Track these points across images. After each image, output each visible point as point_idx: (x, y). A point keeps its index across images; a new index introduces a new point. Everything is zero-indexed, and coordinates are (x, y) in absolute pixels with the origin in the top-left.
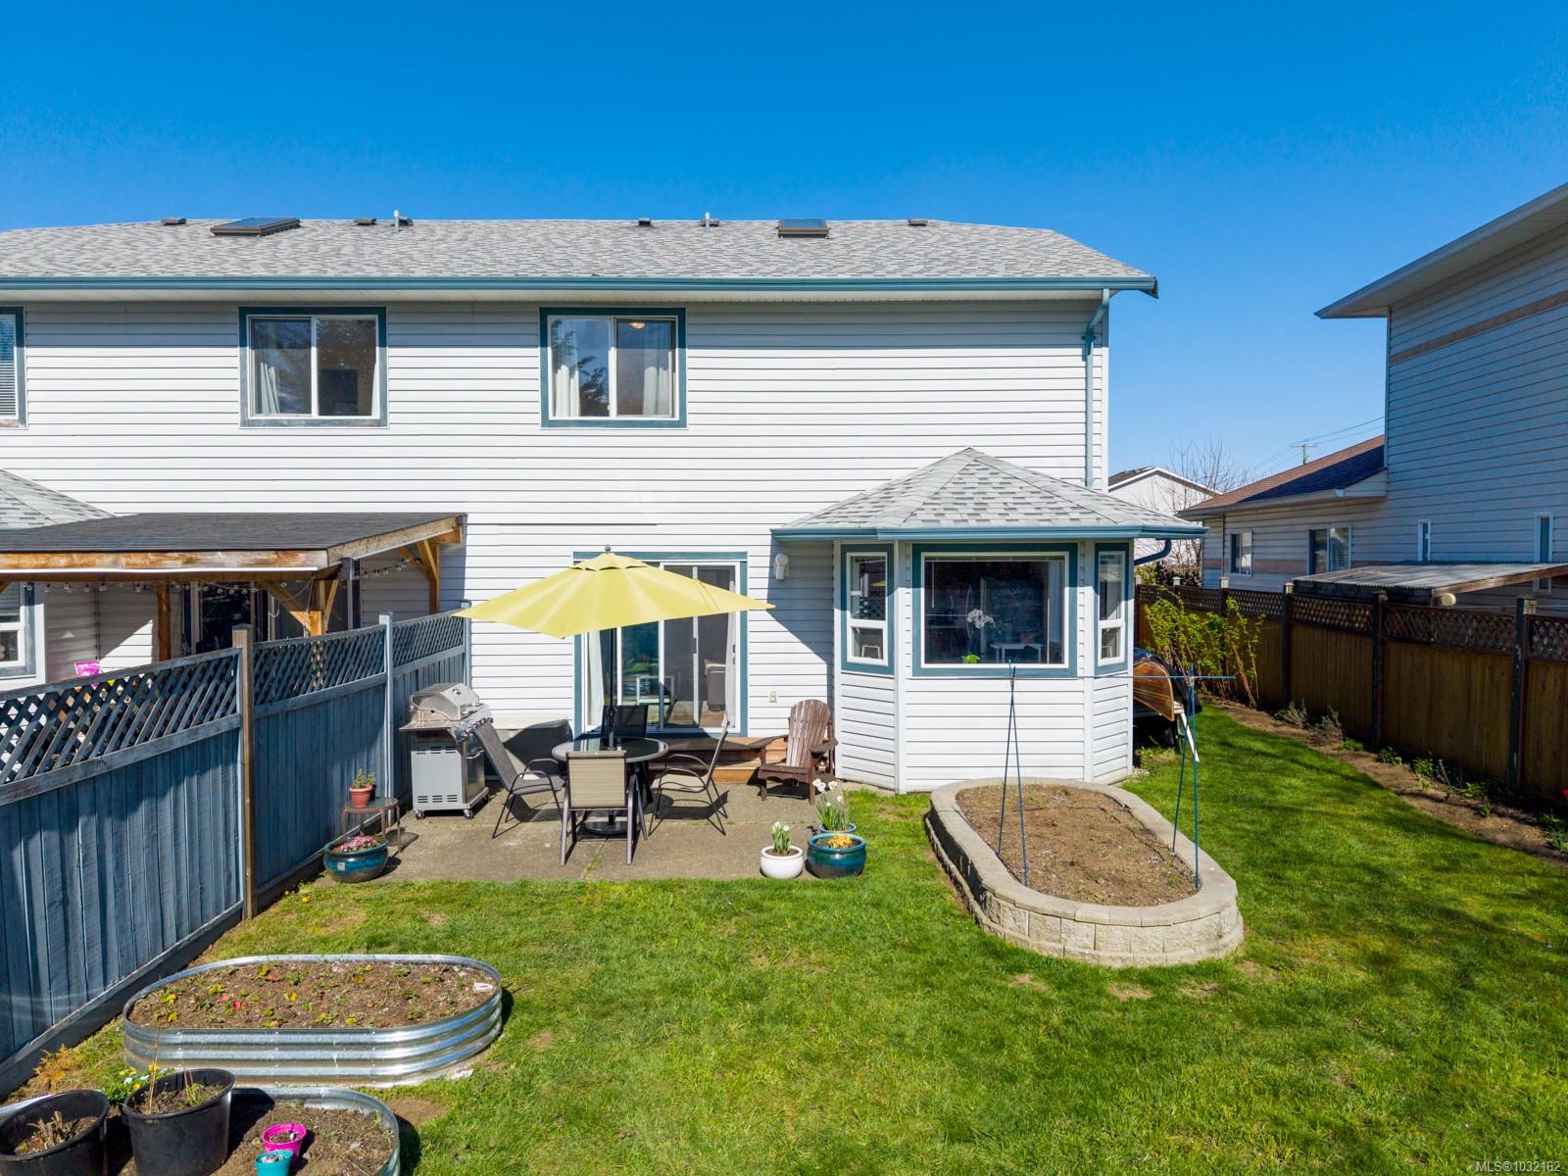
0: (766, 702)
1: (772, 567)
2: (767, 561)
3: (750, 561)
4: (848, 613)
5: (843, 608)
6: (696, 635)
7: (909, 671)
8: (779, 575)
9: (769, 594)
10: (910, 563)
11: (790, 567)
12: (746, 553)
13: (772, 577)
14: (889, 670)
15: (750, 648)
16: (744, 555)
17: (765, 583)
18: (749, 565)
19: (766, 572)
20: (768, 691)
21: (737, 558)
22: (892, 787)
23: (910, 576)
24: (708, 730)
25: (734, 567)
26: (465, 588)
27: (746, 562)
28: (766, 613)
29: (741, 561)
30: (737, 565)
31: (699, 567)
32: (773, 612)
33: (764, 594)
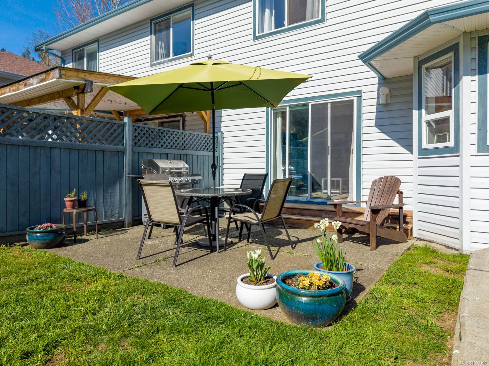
1: (378, 98)
2: (375, 94)
3: (364, 96)
4: (423, 111)
5: (420, 108)
6: (329, 144)
7: (474, 149)
8: (382, 101)
9: (376, 115)
10: (475, 54)
11: (390, 95)
13: (378, 104)
14: (455, 150)
15: (364, 151)
16: (360, 92)
17: (374, 109)
18: (362, 98)
19: (375, 101)
21: (355, 94)
22: (457, 247)
23: (475, 65)
25: (352, 101)
26: (222, 126)
27: (361, 96)
28: (375, 127)
29: (357, 97)
30: (355, 99)
31: (332, 103)
32: (379, 127)
33: (374, 116)
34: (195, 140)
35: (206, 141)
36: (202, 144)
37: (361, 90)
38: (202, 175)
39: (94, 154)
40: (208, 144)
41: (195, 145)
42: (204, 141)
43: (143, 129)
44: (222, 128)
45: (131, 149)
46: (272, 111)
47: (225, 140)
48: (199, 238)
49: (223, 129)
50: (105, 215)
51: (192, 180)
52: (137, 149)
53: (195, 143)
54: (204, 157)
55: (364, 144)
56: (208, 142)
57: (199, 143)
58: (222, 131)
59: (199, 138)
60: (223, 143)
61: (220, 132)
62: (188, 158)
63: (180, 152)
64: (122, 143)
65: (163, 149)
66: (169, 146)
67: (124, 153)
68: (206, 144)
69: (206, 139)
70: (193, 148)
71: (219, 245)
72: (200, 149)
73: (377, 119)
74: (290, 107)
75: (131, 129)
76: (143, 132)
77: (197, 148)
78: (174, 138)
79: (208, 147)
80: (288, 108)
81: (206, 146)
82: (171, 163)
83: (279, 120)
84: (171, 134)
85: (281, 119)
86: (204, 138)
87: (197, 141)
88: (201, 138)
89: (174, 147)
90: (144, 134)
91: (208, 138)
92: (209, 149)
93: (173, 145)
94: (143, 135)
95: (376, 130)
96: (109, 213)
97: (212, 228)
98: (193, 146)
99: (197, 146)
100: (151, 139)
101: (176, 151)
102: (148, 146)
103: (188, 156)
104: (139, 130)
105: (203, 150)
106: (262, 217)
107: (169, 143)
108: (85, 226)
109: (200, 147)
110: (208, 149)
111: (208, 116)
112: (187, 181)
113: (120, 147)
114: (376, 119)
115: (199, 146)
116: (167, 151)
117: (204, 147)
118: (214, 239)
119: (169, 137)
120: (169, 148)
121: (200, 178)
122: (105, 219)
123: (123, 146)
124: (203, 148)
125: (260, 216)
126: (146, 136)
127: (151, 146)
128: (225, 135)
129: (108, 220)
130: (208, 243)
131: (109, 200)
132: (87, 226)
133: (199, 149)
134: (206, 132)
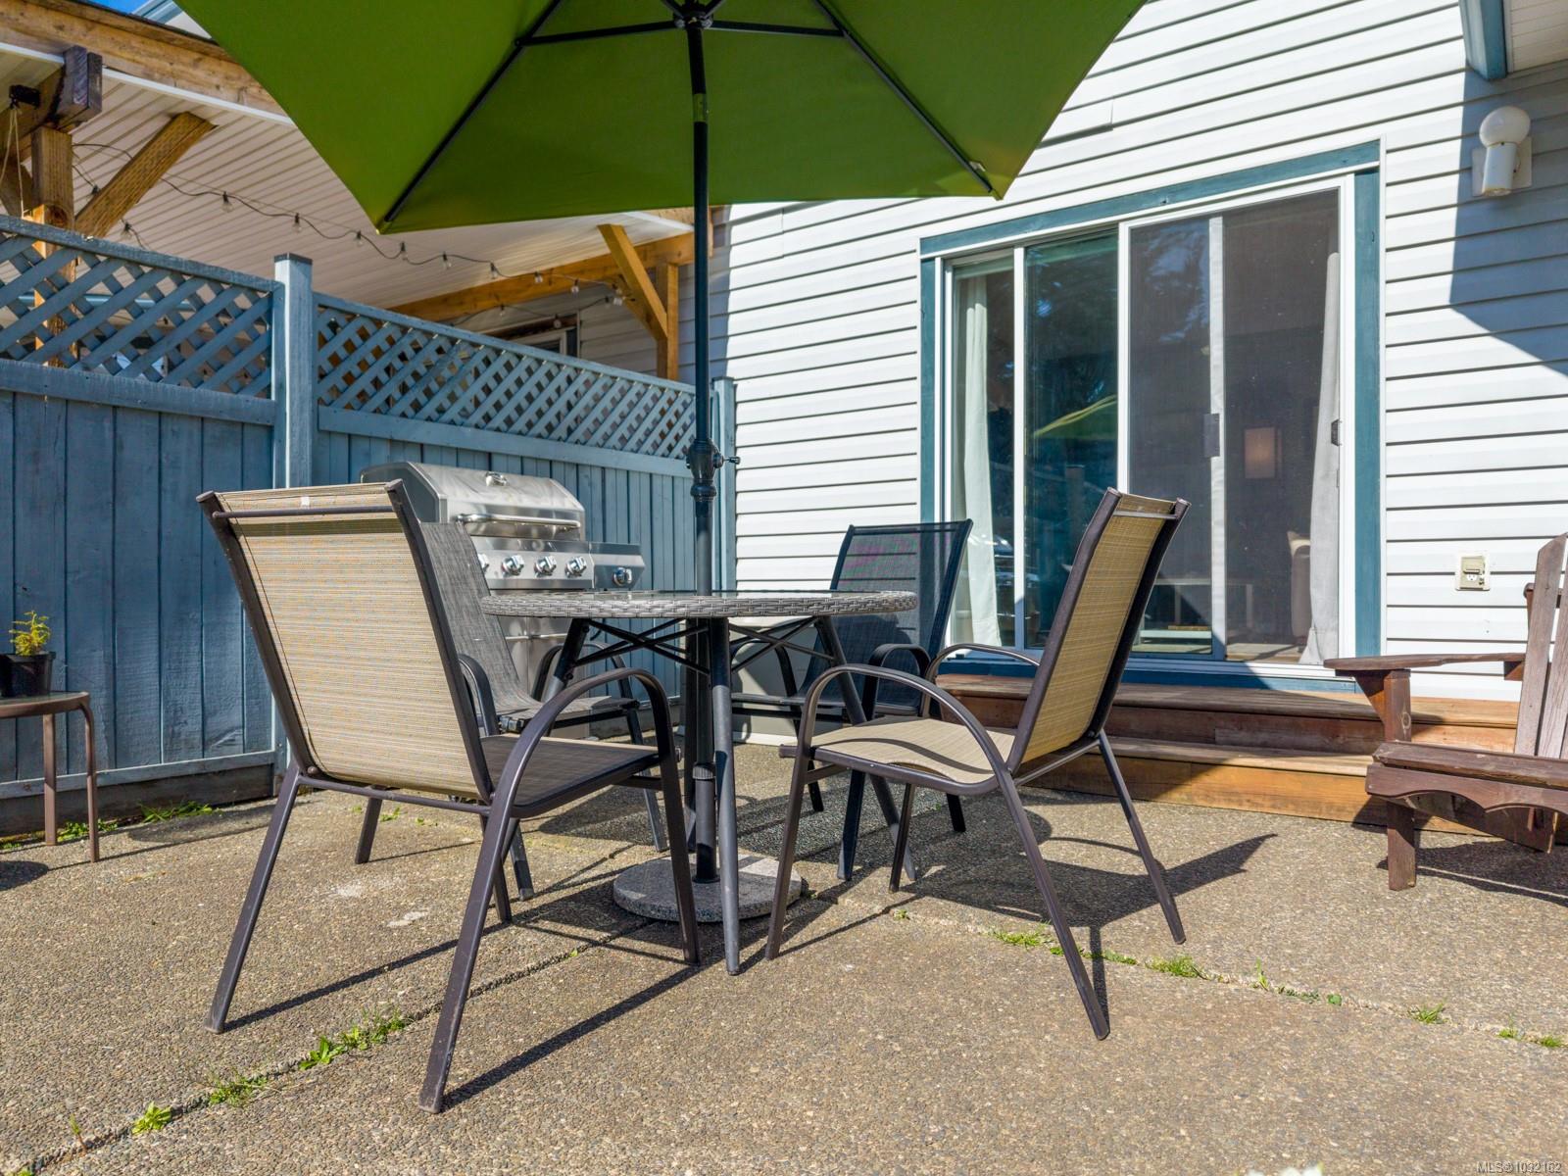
0: (1446, 589)
1: (1466, 170)
2: (1450, 155)
3: (1390, 167)
6: (1217, 404)
8: (1492, 181)
9: (1457, 255)
11: (1534, 152)
12: (1376, 143)
13: (1467, 201)
15: (1390, 426)
16: (1369, 149)
17: (1446, 223)
18: (1385, 177)
20: (1453, 556)
21: (1345, 164)
24: (1261, 669)
25: (1333, 195)
26: (729, 356)
27: (1375, 170)
28: (1451, 314)
29: (1358, 173)
30: (1347, 187)
31: (1226, 215)
32: (1474, 309)
33: (1444, 256)
34: (615, 402)
35: (663, 412)
36: (647, 424)
37: (1378, 140)
38: (645, 548)
39: (108, 424)
40: (670, 425)
41: (615, 426)
42: (655, 414)
43: (370, 328)
44: (731, 364)
45: (307, 415)
46: (949, 276)
47: (743, 413)
48: (622, 862)
49: (733, 369)
50: (172, 736)
51: (598, 569)
52: (341, 419)
53: (615, 417)
54: (657, 482)
55: (1390, 394)
56: (670, 416)
57: (631, 420)
58: (729, 374)
59: (631, 396)
60: (736, 426)
61: (720, 378)
62: (584, 482)
63: (550, 449)
64: (261, 382)
65: (469, 431)
66: (498, 421)
67: (270, 431)
68: (663, 426)
69: (663, 403)
70: (607, 437)
71: (738, 909)
72: (641, 443)
73: (1459, 270)
74: (1029, 247)
75: (306, 319)
76: (371, 344)
77: (624, 440)
78: (519, 383)
79: (670, 439)
80: (1019, 253)
81: (663, 436)
82: (496, 483)
83: (977, 317)
84: (509, 367)
85: (985, 310)
86: (656, 399)
87: (623, 407)
88: (639, 395)
89: (520, 425)
90: (378, 353)
91: (670, 402)
92: (677, 451)
93: (514, 415)
94: (370, 359)
95: (1460, 323)
96: (192, 725)
97: (692, 804)
98: (605, 428)
99: (623, 430)
100: (410, 381)
101: (529, 447)
102: (398, 408)
103: (583, 473)
104: (349, 332)
105: (651, 450)
106: (1021, 747)
107: (498, 406)
108: (49, 792)
109: (640, 434)
110: (670, 448)
111: (671, 312)
112: (577, 572)
113: (248, 401)
114: (1457, 271)
115: (632, 430)
116: (487, 440)
117: (655, 436)
118: (707, 872)
119: (498, 378)
120: (498, 430)
121: (638, 561)
122: (171, 753)
123: (269, 397)
124: (650, 440)
125: (1004, 742)
126: (384, 361)
127: (410, 412)
128: (743, 391)
129: (188, 761)
130: (669, 903)
131: (195, 663)
132: (59, 796)
133: (632, 444)
134: (662, 372)
